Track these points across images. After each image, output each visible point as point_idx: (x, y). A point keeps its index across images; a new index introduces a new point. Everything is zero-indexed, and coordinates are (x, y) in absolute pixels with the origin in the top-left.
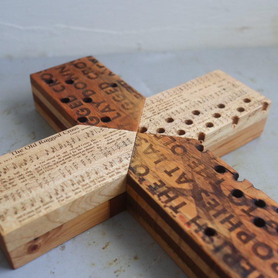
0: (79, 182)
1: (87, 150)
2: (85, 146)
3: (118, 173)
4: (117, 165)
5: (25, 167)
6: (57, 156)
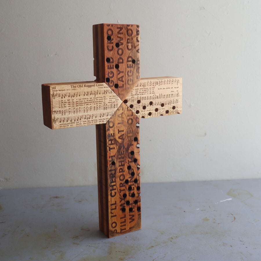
1: (100, 101)
2: (100, 99)
3: (103, 121)
4: (105, 117)
6: (87, 99)
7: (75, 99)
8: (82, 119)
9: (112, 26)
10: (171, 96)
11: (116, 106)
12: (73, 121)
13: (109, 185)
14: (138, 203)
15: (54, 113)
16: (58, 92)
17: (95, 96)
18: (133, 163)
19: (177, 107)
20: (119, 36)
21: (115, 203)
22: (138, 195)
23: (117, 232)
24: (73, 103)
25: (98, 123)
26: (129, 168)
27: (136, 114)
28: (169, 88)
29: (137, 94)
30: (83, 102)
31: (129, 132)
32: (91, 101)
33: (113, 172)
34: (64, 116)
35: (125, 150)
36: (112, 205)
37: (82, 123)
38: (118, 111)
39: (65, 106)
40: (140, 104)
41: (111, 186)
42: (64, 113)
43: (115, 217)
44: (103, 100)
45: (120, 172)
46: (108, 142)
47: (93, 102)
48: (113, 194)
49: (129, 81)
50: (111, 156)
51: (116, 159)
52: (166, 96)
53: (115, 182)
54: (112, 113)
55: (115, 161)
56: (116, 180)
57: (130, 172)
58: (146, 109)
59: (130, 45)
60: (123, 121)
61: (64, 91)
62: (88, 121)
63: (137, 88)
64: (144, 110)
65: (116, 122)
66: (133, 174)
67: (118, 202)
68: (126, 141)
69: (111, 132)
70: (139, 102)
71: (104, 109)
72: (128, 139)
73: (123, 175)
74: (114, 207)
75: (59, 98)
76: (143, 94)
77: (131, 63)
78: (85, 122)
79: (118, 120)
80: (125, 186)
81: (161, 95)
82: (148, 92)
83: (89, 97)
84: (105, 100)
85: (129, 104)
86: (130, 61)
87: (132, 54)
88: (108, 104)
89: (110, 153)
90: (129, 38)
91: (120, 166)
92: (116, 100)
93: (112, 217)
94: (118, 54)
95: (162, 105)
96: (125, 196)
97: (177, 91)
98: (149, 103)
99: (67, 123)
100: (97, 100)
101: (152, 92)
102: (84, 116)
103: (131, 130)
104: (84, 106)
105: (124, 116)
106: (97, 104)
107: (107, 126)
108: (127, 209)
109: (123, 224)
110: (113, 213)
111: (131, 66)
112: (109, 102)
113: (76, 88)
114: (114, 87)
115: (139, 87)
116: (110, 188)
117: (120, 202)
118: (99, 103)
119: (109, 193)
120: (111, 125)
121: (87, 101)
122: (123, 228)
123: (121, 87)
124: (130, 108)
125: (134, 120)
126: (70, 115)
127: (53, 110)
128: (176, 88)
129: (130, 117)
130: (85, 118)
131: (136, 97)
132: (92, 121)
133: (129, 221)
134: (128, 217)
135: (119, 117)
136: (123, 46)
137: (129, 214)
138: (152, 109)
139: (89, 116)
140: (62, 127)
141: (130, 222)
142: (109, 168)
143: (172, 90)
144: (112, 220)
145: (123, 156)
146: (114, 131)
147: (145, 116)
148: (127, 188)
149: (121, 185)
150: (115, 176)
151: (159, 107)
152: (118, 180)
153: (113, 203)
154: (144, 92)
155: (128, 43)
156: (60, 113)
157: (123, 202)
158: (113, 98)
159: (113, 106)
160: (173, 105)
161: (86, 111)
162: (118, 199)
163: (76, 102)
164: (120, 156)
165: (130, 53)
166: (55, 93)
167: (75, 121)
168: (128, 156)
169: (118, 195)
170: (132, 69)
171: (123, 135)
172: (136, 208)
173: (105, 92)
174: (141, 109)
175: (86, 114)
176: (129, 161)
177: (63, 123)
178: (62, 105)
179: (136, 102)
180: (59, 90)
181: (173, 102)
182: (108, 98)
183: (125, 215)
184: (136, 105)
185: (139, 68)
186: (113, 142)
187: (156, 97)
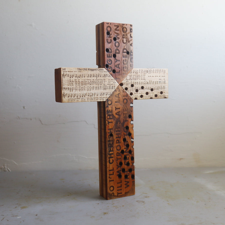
0: (91, 96)
1: (100, 83)
2: (101, 81)
3: (103, 99)
4: (105, 96)
5: (79, 78)
6: (90, 80)
7: (81, 80)
8: (86, 96)
9: (111, 24)
10: (159, 83)
11: (113, 88)
12: (79, 97)
13: (108, 153)
14: (132, 171)
15: (63, 89)
16: (68, 73)
17: (97, 78)
18: (128, 136)
19: (164, 93)
20: (116, 32)
21: (112, 169)
22: (132, 164)
23: (115, 195)
24: (79, 82)
25: (99, 101)
26: (125, 140)
27: (130, 96)
28: (157, 76)
29: (131, 79)
30: (87, 82)
31: (124, 110)
32: (93, 82)
33: (111, 143)
34: (71, 93)
35: (121, 125)
36: (110, 170)
37: (86, 99)
38: (115, 92)
39: (73, 84)
40: (134, 88)
41: (109, 154)
42: (71, 90)
43: (113, 182)
44: (103, 82)
45: (117, 143)
46: (107, 117)
47: (95, 83)
48: (111, 161)
49: (124, 68)
50: (109, 128)
51: (113, 132)
52: (155, 83)
53: (113, 151)
54: (111, 93)
55: (113, 134)
56: (114, 149)
57: (126, 144)
58: (138, 92)
59: (125, 40)
60: (119, 100)
61: (72, 72)
62: (91, 98)
63: (130, 74)
64: (137, 93)
65: (114, 101)
66: (128, 146)
67: (115, 169)
68: (122, 117)
69: (110, 108)
70: (132, 86)
71: (104, 89)
72: (124, 115)
73: (119, 146)
74: (111, 172)
75: (68, 77)
76: (136, 80)
77: (125, 54)
78: (88, 99)
79: (115, 99)
80: (121, 155)
81: (150, 81)
82: (140, 78)
83: (92, 78)
84: (105, 82)
85: (124, 87)
86: (125, 52)
87: (126, 47)
88: (107, 86)
89: (108, 126)
90: (124, 34)
91: (117, 138)
92: (114, 83)
93: (110, 181)
94: (115, 46)
95: (152, 90)
96: (121, 164)
97: (164, 79)
98: (141, 87)
99: (74, 98)
100: (98, 81)
101: (143, 79)
102: (88, 94)
103: (126, 108)
104: (88, 86)
105: (120, 96)
106: (98, 85)
107: (106, 103)
108: (123, 176)
109: (119, 188)
110: (111, 178)
111: (126, 56)
112: (108, 84)
113: (81, 71)
114: (112, 72)
115: (133, 74)
116: (109, 156)
117: (117, 168)
118: (100, 84)
119: (108, 160)
120: (110, 103)
121: (90, 81)
122: (119, 192)
123: (117, 72)
124: (125, 90)
125: (129, 100)
126: (76, 92)
127: (63, 87)
128: (163, 76)
129: (125, 97)
130: (88, 96)
131: (130, 81)
132: (94, 98)
133: (125, 186)
134: (124, 183)
135: (116, 97)
136: (120, 40)
137: (124, 180)
138: (143, 92)
139: (91, 94)
140: (70, 101)
141: (125, 188)
142: (108, 139)
143: (160, 78)
144: (110, 184)
145: (119, 129)
146: (112, 108)
147: (137, 98)
148: (123, 157)
149: (118, 154)
150: (113, 146)
151: (149, 91)
152: (115, 149)
153: (111, 169)
154: (136, 78)
155: (123, 38)
156: (69, 90)
157: (119, 169)
158: (111, 81)
159: (111, 87)
160: (160, 90)
161: (89, 90)
162: (115, 166)
163: (82, 82)
164: (117, 130)
165: (125, 46)
166: (65, 73)
167: (80, 97)
168: (124, 130)
169: (115, 163)
170: (127, 59)
171: (120, 112)
172: (131, 176)
173: (105, 75)
174: (134, 92)
175: (89, 92)
176: (124, 134)
177: (71, 98)
178: (70, 83)
179: (130, 85)
180: (68, 72)
181: (160, 88)
182: (107, 80)
183: (121, 181)
184: (130, 88)
185: (132, 58)
186: (111, 117)
187: (147, 83)
